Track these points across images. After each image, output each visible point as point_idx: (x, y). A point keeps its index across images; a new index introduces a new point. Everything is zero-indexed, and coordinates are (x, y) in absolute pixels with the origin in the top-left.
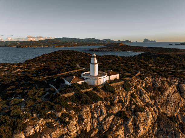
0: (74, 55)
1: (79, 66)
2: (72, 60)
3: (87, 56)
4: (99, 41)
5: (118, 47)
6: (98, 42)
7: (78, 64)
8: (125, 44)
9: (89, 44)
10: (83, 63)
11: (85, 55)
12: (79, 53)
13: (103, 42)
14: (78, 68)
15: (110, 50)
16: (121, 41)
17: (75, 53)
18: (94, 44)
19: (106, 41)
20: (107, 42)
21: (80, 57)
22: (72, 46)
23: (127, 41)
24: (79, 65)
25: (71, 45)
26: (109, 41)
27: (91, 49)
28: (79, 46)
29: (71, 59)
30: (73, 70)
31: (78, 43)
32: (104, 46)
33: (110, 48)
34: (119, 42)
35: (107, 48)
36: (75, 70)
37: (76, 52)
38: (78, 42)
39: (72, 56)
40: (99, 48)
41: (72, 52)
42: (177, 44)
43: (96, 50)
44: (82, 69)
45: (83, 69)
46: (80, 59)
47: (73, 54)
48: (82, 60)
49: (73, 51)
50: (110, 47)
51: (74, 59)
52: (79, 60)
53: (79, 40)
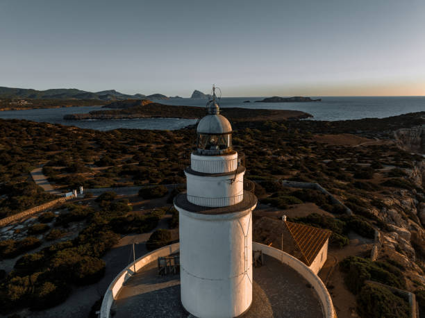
0: (18, 133)
1: (43, 177)
2: (9, 152)
3: (66, 135)
4: (90, 94)
5: (139, 109)
6: (85, 98)
7: (39, 170)
8: (154, 102)
9: (63, 104)
10: (60, 163)
11: (58, 132)
12: (37, 126)
13: (101, 97)
14: (42, 198)
15: (123, 116)
16: (144, 96)
17: (23, 126)
18: (76, 104)
19: (106, 96)
20: (109, 97)
21: (40, 141)
22: (13, 109)
23: (157, 96)
24: (44, 172)
25: (9, 106)
26: (114, 95)
27: (72, 116)
28: (33, 107)
29: (9, 148)
30: (15, 208)
31: (29, 101)
32: (103, 107)
33: (122, 113)
34: (139, 98)
35: (114, 113)
36: (27, 208)
37: (27, 125)
38: (30, 97)
39: (11, 135)
40: (92, 113)
41: (9, 123)
42: (258, 101)
43: (86, 117)
44: (62, 200)
45: (69, 195)
46: (42, 145)
47: (14, 130)
48: (48, 149)
49: (14, 121)
50: (120, 110)
51: (19, 149)
52: (40, 152)
53: (32, 94)
